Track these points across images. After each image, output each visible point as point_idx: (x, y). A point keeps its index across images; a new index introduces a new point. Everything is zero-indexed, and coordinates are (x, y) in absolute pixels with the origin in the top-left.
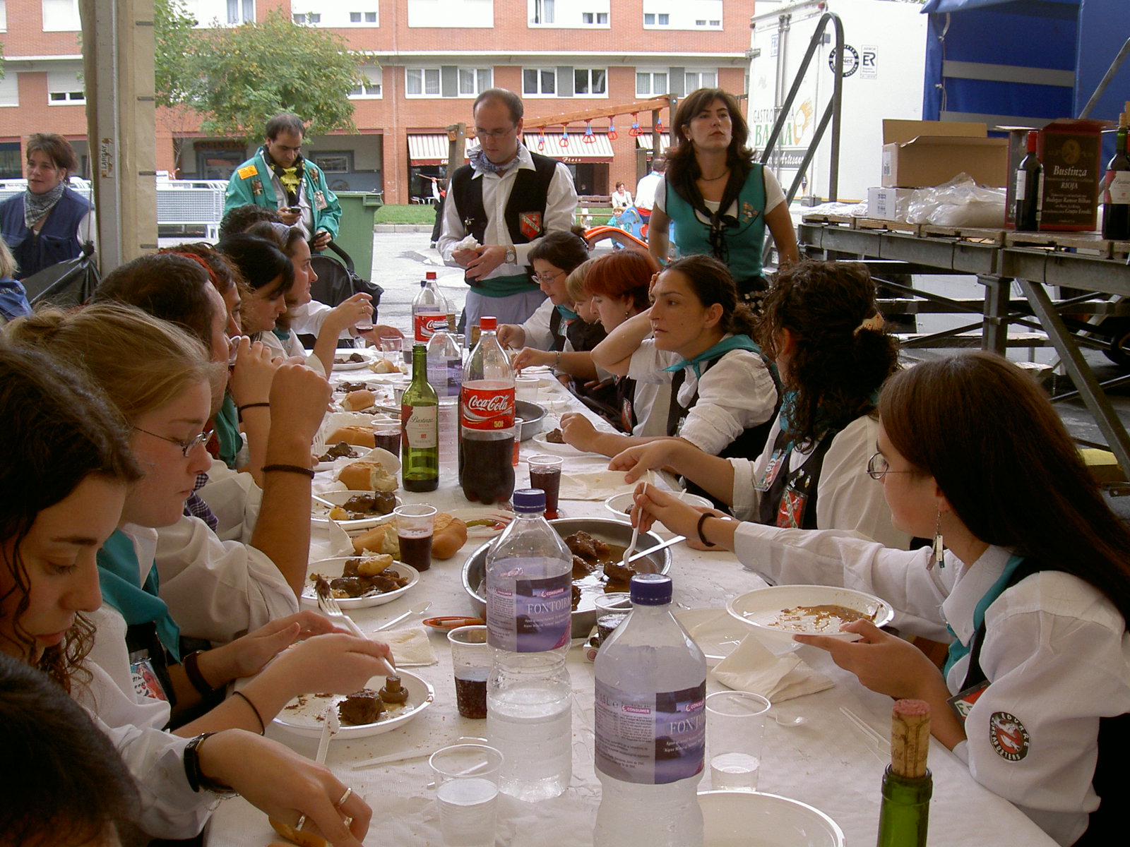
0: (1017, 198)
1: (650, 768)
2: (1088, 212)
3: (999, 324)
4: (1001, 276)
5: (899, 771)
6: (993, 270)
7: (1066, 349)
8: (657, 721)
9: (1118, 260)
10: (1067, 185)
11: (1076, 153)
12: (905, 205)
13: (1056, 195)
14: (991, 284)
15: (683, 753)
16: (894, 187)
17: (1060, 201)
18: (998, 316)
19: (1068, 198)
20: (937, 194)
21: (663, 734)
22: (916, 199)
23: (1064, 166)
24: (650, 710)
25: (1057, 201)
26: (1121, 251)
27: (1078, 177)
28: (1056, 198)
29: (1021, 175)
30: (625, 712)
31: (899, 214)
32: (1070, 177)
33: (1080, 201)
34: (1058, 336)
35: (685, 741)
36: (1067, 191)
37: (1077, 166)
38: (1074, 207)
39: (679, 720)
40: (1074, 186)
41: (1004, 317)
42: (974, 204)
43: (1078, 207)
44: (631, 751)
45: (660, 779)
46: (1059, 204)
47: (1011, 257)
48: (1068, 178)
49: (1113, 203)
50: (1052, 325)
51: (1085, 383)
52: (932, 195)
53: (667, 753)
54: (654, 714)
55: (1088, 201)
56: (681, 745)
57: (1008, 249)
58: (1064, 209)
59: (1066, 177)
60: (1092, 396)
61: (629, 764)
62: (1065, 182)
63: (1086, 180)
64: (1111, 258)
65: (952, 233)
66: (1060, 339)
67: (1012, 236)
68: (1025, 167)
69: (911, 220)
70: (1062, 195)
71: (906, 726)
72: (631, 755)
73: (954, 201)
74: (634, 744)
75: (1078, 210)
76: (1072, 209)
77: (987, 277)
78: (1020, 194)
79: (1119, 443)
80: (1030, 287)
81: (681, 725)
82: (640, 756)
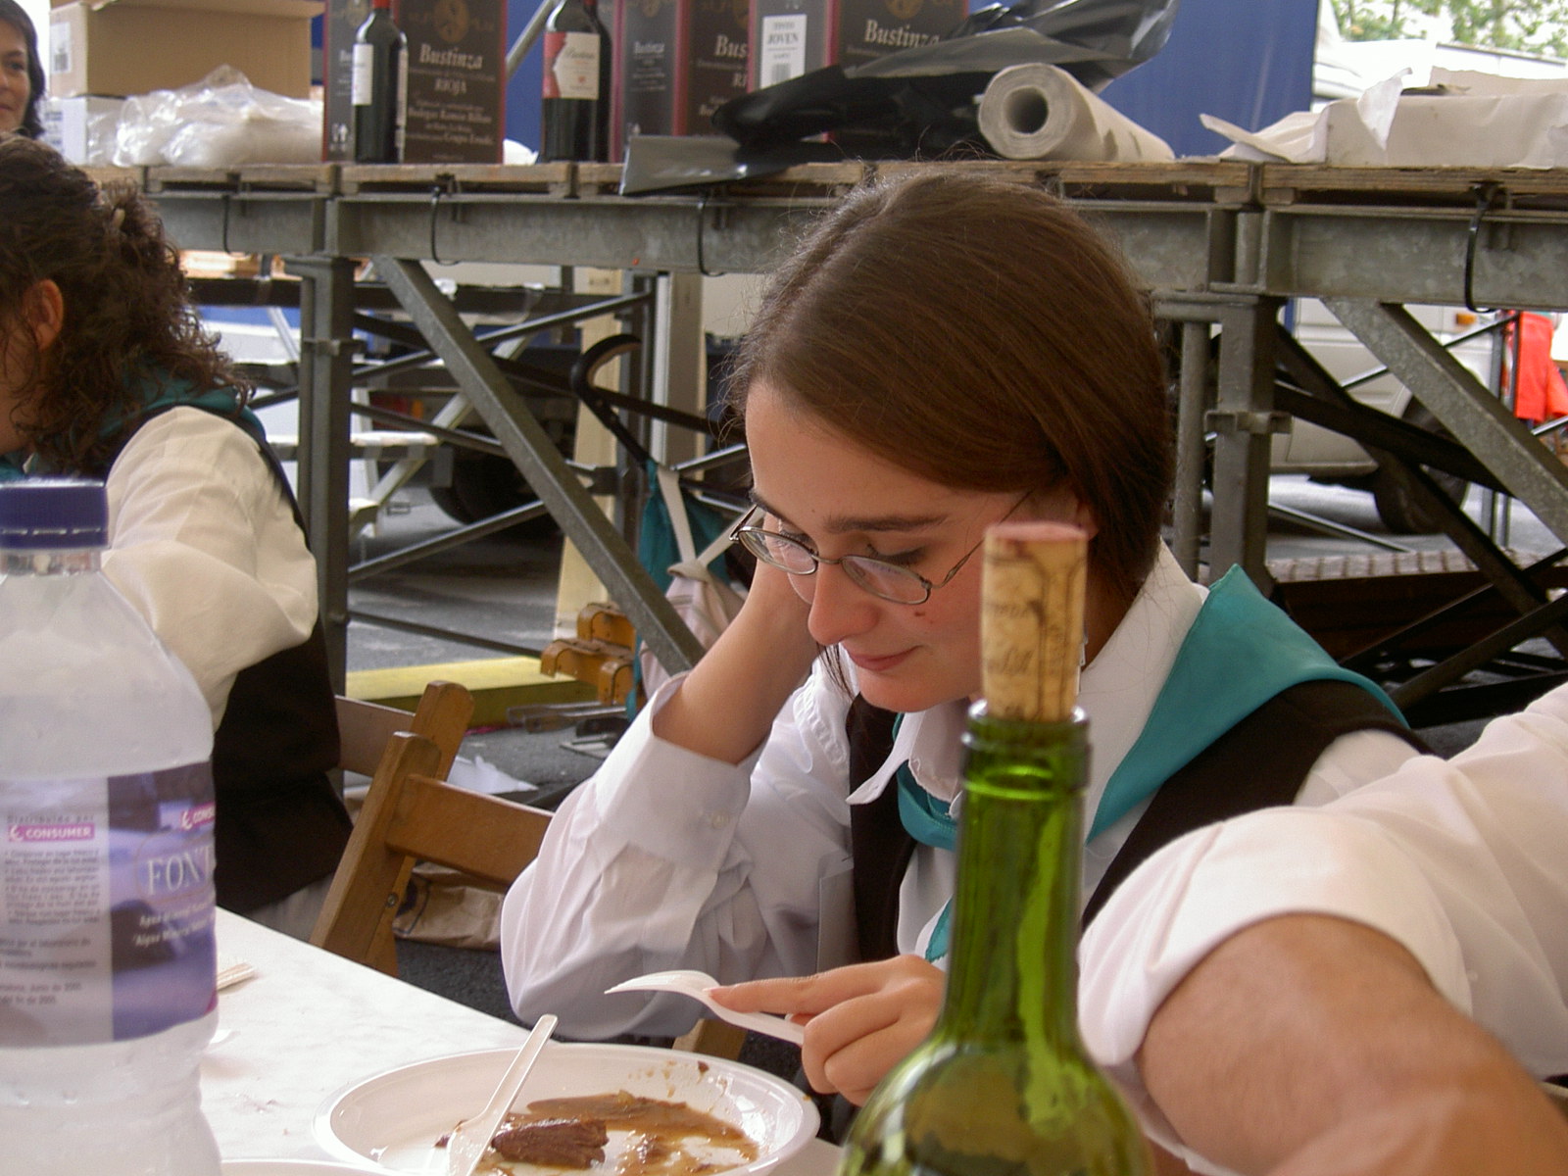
0: (356, 100)
1: (98, 995)
2: (487, 141)
3: (336, 352)
4: (336, 253)
5: (1019, 709)
6: (319, 243)
7: (486, 388)
8: (116, 857)
9: (588, 197)
10: (446, 86)
11: (462, 19)
12: (108, 129)
13: (426, 104)
14: (314, 272)
15: (179, 947)
16: (79, 96)
17: (434, 115)
18: (334, 336)
19: (449, 111)
20: (179, 103)
21: (129, 894)
22: (132, 117)
23: (440, 46)
24: (92, 827)
25: (428, 115)
26: (595, 179)
27: (465, 70)
28: (426, 109)
29: (361, 56)
30: (20, 845)
31: (95, 148)
32: (451, 68)
33: (471, 118)
34: (468, 363)
35: (184, 913)
36: (446, 97)
37: (466, 47)
38: (460, 128)
39: (166, 852)
40: (459, 87)
41: (346, 340)
42: (256, 122)
43: (468, 130)
44: (41, 955)
45: (128, 1026)
46: (432, 121)
47: (355, 214)
48: (450, 71)
49: (563, 95)
50: (453, 343)
51: (533, 452)
52: (167, 107)
53: (142, 947)
54: (103, 840)
55: (487, 120)
56: (175, 924)
57: (348, 199)
58: (441, 133)
59: (444, 68)
60: (549, 474)
61: (37, 995)
62: (443, 77)
63: (481, 77)
64: (573, 195)
65: (221, 178)
66: (473, 369)
67: (354, 172)
68: (369, 38)
69: (125, 157)
70: (438, 105)
71: (1042, 573)
72: (42, 966)
73: (217, 116)
74: (51, 933)
75: (468, 135)
76: (457, 133)
77: (303, 259)
78: (361, 91)
79: (612, 561)
80: (401, 270)
81: (174, 868)
82: (69, 966)
